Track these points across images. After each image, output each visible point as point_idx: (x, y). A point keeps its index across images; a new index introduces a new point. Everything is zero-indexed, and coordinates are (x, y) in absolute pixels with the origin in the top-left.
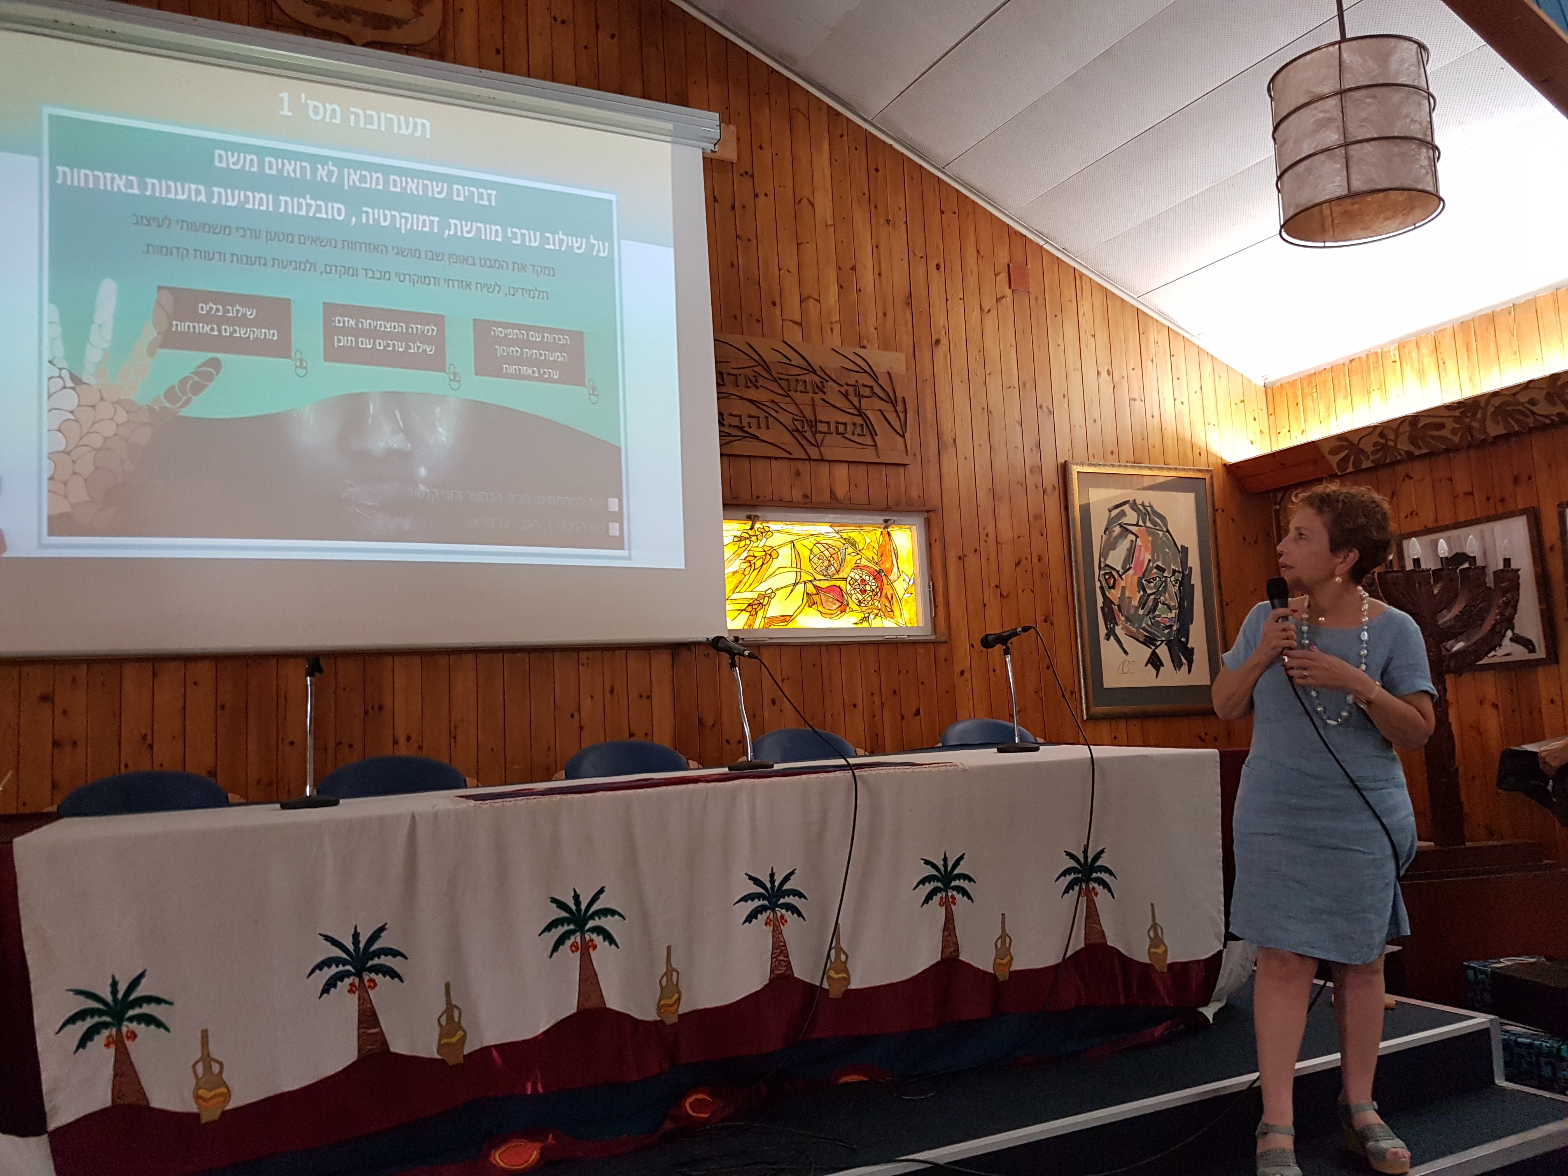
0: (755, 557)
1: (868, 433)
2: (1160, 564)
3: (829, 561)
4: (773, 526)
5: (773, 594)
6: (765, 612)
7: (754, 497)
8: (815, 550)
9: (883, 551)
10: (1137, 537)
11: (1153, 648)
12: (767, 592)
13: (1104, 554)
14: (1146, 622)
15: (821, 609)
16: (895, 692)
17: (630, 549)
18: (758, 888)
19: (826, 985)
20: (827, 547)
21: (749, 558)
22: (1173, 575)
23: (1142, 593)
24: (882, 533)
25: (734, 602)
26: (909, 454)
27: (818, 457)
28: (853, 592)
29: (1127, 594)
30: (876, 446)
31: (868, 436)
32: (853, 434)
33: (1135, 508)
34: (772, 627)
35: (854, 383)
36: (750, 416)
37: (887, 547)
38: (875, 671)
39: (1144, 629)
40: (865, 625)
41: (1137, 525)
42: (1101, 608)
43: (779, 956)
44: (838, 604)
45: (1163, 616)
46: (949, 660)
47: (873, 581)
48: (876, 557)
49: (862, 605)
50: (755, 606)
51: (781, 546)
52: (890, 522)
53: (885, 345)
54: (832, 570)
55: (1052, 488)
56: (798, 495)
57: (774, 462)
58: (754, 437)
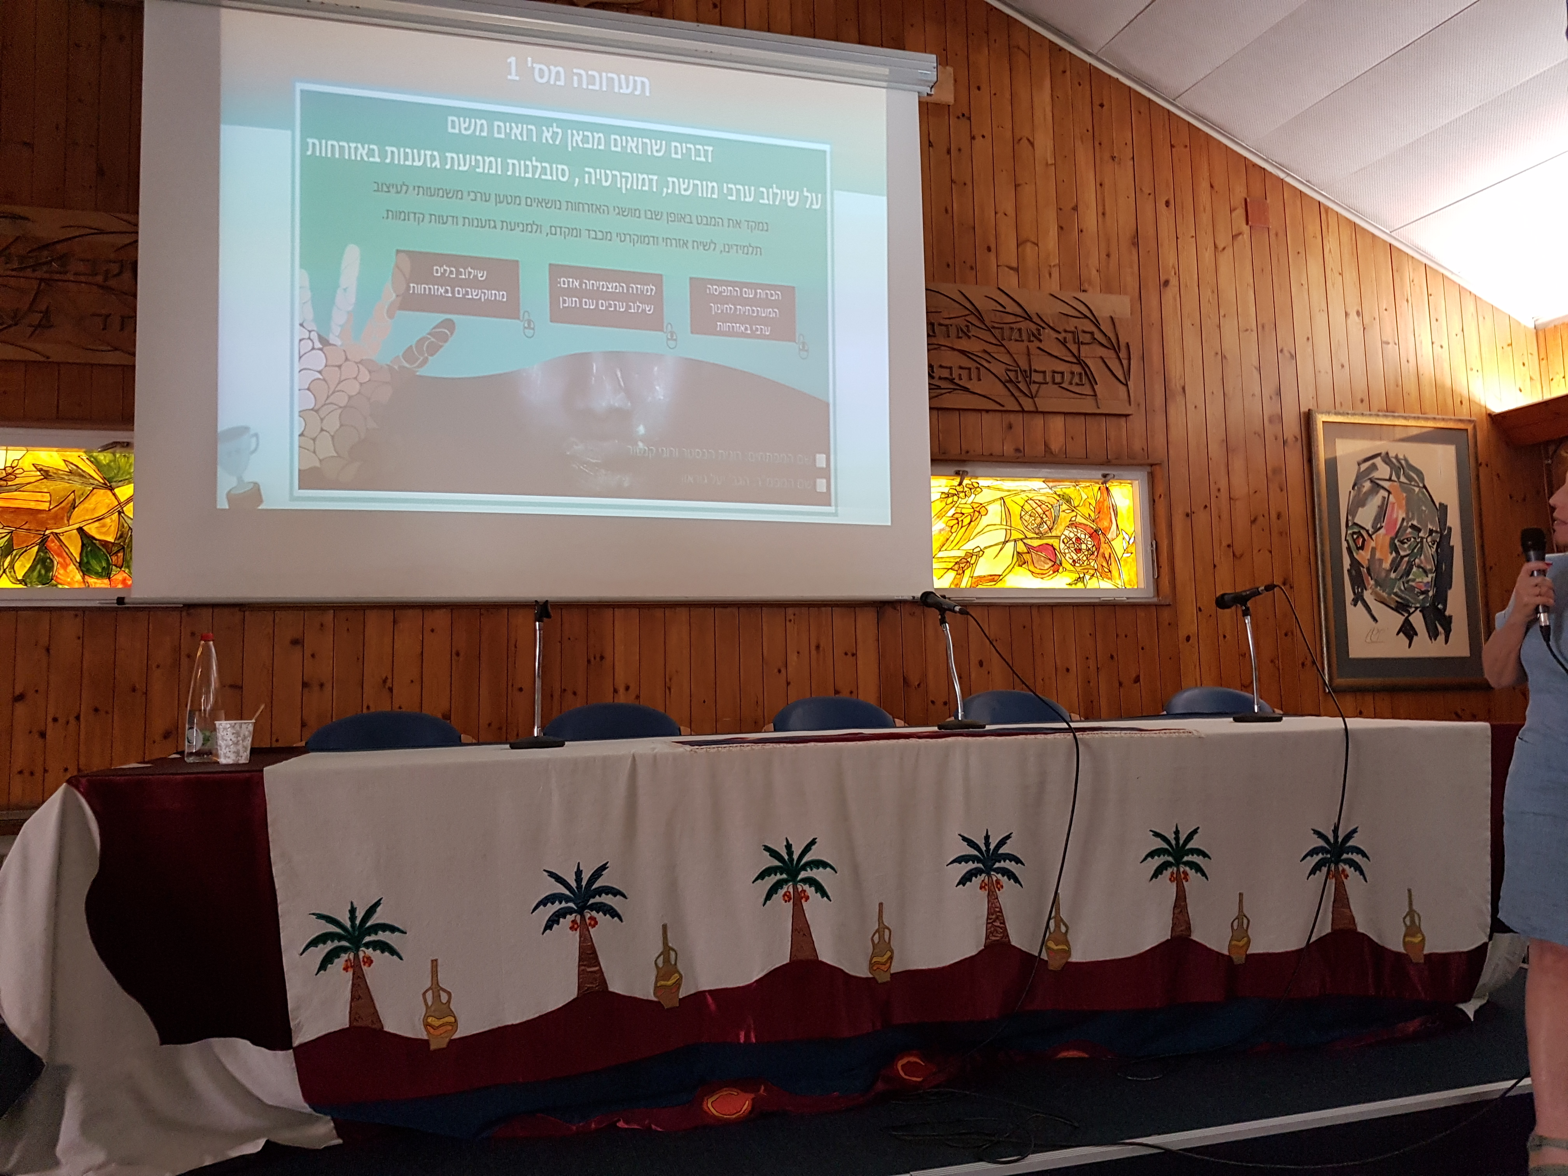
0: (963, 514)
1: (1087, 380)
2: (1415, 523)
3: (1042, 518)
4: (983, 482)
5: (981, 553)
6: (973, 571)
7: (963, 452)
8: (1027, 507)
9: (1100, 508)
10: (1389, 493)
11: (1406, 615)
12: (975, 551)
13: (1352, 512)
14: (1399, 587)
15: (1032, 568)
16: (1112, 657)
17: (836, 506)
18: (973, 850)
19: (1044, 956)
20: (1039, 503)
21: (956, 516)
22: (1430, 534)
23: (1394, 554)
24: (1100, 489)
25: (940, 560)
26: (1132, 403)
27: (1032, 409)
28: (1067, 551)
29: (1378, 555)
30: (1095, 395)
31: (1088, 386)
32: (1071, 383)
33: (1387, 460)
34: (980, 586)
35: (1073, 329)
36: (961, 368)
37: (1106, 504)
38: (1090, 634)
39: (1396, 594)
40: (1080, 585)
41: (1390, 480)
42: (1348, 571)
43: (994, 921)
44: (1051, 564)
45: (1417, 580)
46: (1173, 625)
47: (1089, 539)
48: (1092, 515)
49: (1077, 565)
50: (963, 564)
51: (989, 503)
52: (1108, 478)
53: (1108, 288)
54: (1044, 528)
55: (1294, 439)
56: (1009, 449)
57: (984, 415)
58: (966, 389)
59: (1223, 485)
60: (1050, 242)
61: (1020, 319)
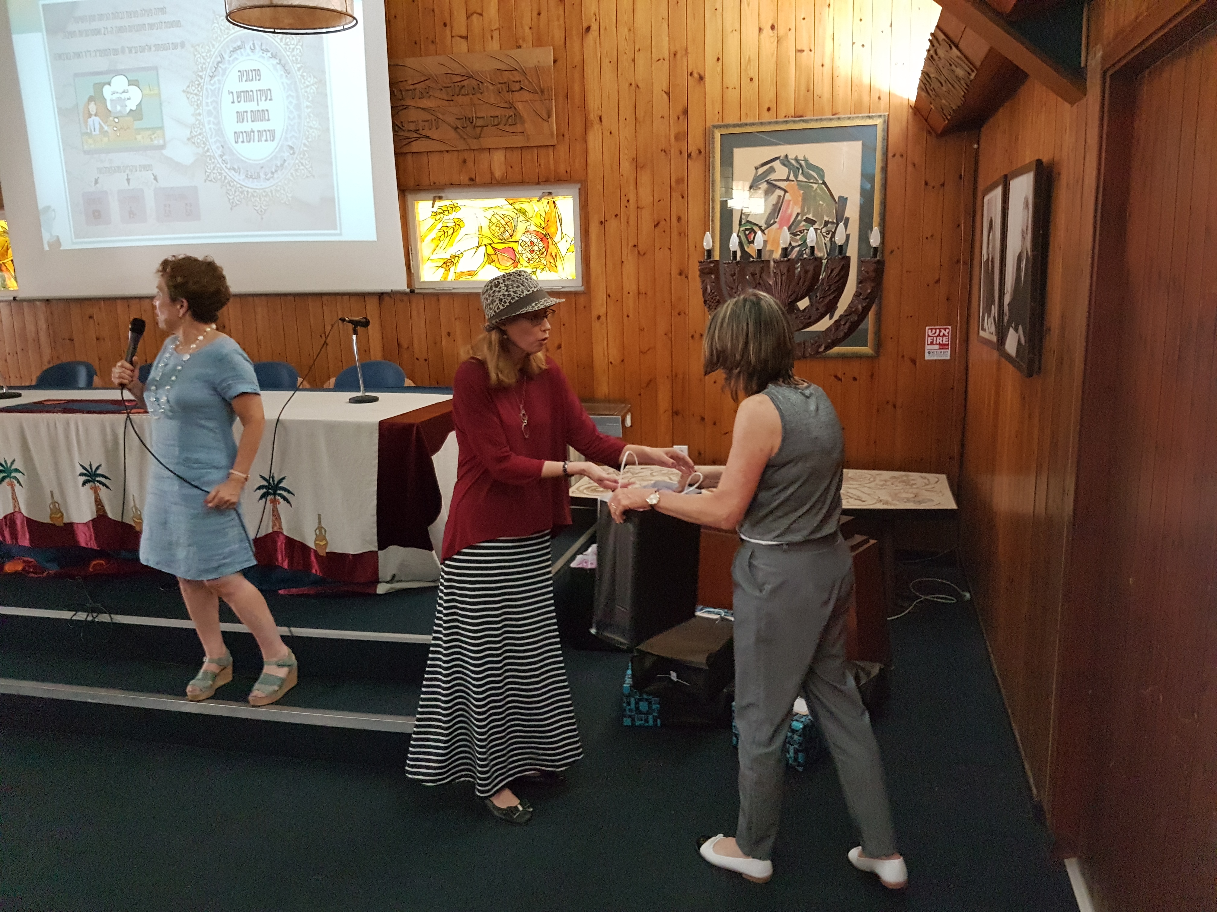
0: (448, 227)
2: (810, 216)
3: (505, 228)
4: (460, 202)
5: (461, 255)
6: (456, 268)
7: (432, 182)
8: (494, 220)
9: (549, 218)
12: (457, 254)
15: (498, 262)
17: (340, 228)
18: (84, 470)
19: (133, 524)
20: (503, 217)
21: (443, 228)
22: (825, 226)
24: (550, 202)
25: (433, 261)
26: (555, 136)
27: (479, 147)
28: (523, 252)
29: (768, 247)
30: (525, 132)
31: (519, 125)
32: (505, 125)
33: (786, 163)
34: (461, 279)
35: (506, 80)
36: (424, 121)
37: (553, 214)
43: (98, 505)
44: (512, 261)
46: (588, 308)
47: (541, 242)
48: (543, 224)
49: (531, 262)
50: (448, 263)
51: (467, 218)
52: (553, 193)
53: (539, 42)
54: (507, 235)
55: (697, 152)
56: (465, 179)
57: (446, 154)
58: (427, 137)
59: (632, 197)
60: (492, 10)
61: (465, 78)
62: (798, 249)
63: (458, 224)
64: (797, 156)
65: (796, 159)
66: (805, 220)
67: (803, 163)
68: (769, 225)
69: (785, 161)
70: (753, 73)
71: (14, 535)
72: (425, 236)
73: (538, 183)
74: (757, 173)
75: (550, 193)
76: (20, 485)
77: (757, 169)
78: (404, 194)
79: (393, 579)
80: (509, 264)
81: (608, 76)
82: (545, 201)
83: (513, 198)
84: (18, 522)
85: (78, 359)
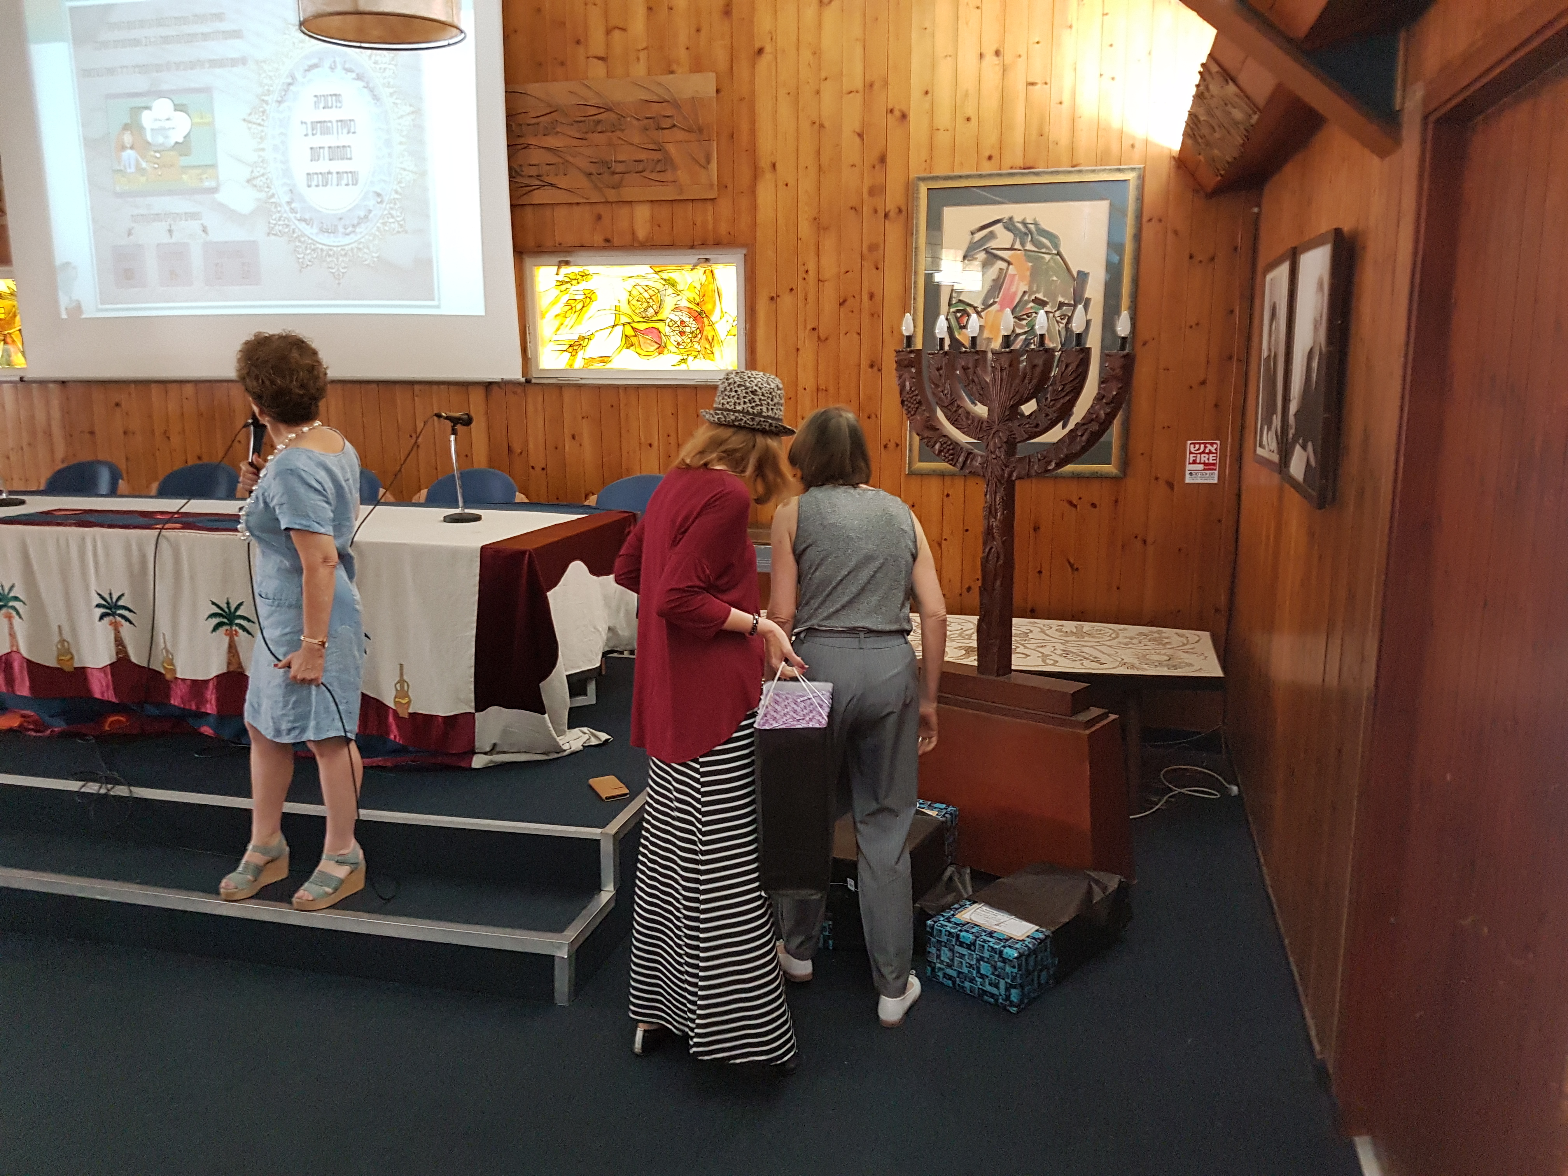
0: (575, 300)
1: (668, 166)
2: (1040, 296)
3: (648, 302)
4: (592, 269)
5: (592, 336)
6: (584, 353)
7: (558, 242)
8: (635, 293)
9: (705, 292)
10: (1009, 263)
12: (586, 334)
15: (639, 350)
17: (440, 298)
19: (163, 671)
20: (646, 288)
21: (569, 302)
24: (706, 270)
25: (556, 343)
26: (715, 186)
27: (617, 199)
28: (671, 334)
29: (986, 334)
30: (677, 181)
31: (669, 172)
32: (652, 171)
33: (1011, 227)
34: (591, 367)
35: (654, 115)
36: (548, 165)
37: (710, 286)
38: (672, 414)
40: (683, 367)
41: (1012, 249)
43: (119, 646)
44: (657, 346)
47: (693, 322)
48: (697, 298)
49: (681, 347)
50: (575, 346)
51: (600, 289)
52: (711, 260)
53: (697, 66)
54: (651, 312)
55: (897, 210)
56: (598, 239)
57: (576, 208)
58: (551, 185)
59: (811, 266)
60: (638, 25)
61: (602, 110)
62: (1023, 337)
63: (589, 297)
64: (1025, 219)
65: (1024, 224)
66: (1033, 301)
67: (1032, 227)
68: (987, 306)
69: (1010, 225)
70: (970, 111)
71: (10, 681)
72: (546, 312)
73: (692, 247)
74: (972, 239)
75: (707, 260)
76: (20, 617)
77: (972, 233)
78: (522, 258)
79: (494, 750)
80: (652, 349)
81: (785, 110)
82: (700, 270)
83: (659, 265)
84: (16, 665)
85: (100, 457)
